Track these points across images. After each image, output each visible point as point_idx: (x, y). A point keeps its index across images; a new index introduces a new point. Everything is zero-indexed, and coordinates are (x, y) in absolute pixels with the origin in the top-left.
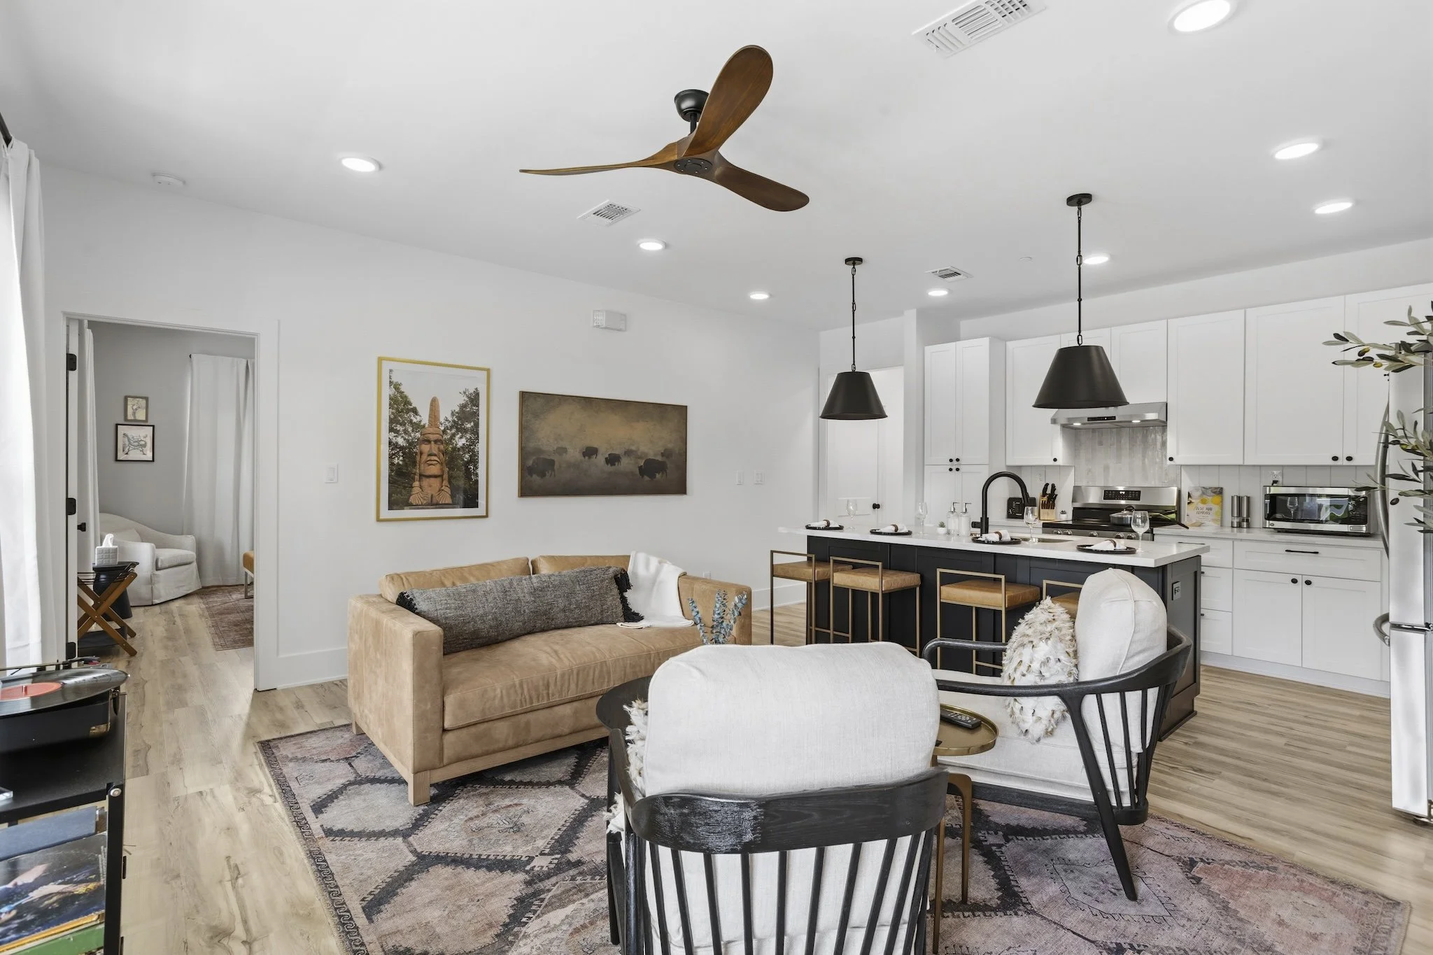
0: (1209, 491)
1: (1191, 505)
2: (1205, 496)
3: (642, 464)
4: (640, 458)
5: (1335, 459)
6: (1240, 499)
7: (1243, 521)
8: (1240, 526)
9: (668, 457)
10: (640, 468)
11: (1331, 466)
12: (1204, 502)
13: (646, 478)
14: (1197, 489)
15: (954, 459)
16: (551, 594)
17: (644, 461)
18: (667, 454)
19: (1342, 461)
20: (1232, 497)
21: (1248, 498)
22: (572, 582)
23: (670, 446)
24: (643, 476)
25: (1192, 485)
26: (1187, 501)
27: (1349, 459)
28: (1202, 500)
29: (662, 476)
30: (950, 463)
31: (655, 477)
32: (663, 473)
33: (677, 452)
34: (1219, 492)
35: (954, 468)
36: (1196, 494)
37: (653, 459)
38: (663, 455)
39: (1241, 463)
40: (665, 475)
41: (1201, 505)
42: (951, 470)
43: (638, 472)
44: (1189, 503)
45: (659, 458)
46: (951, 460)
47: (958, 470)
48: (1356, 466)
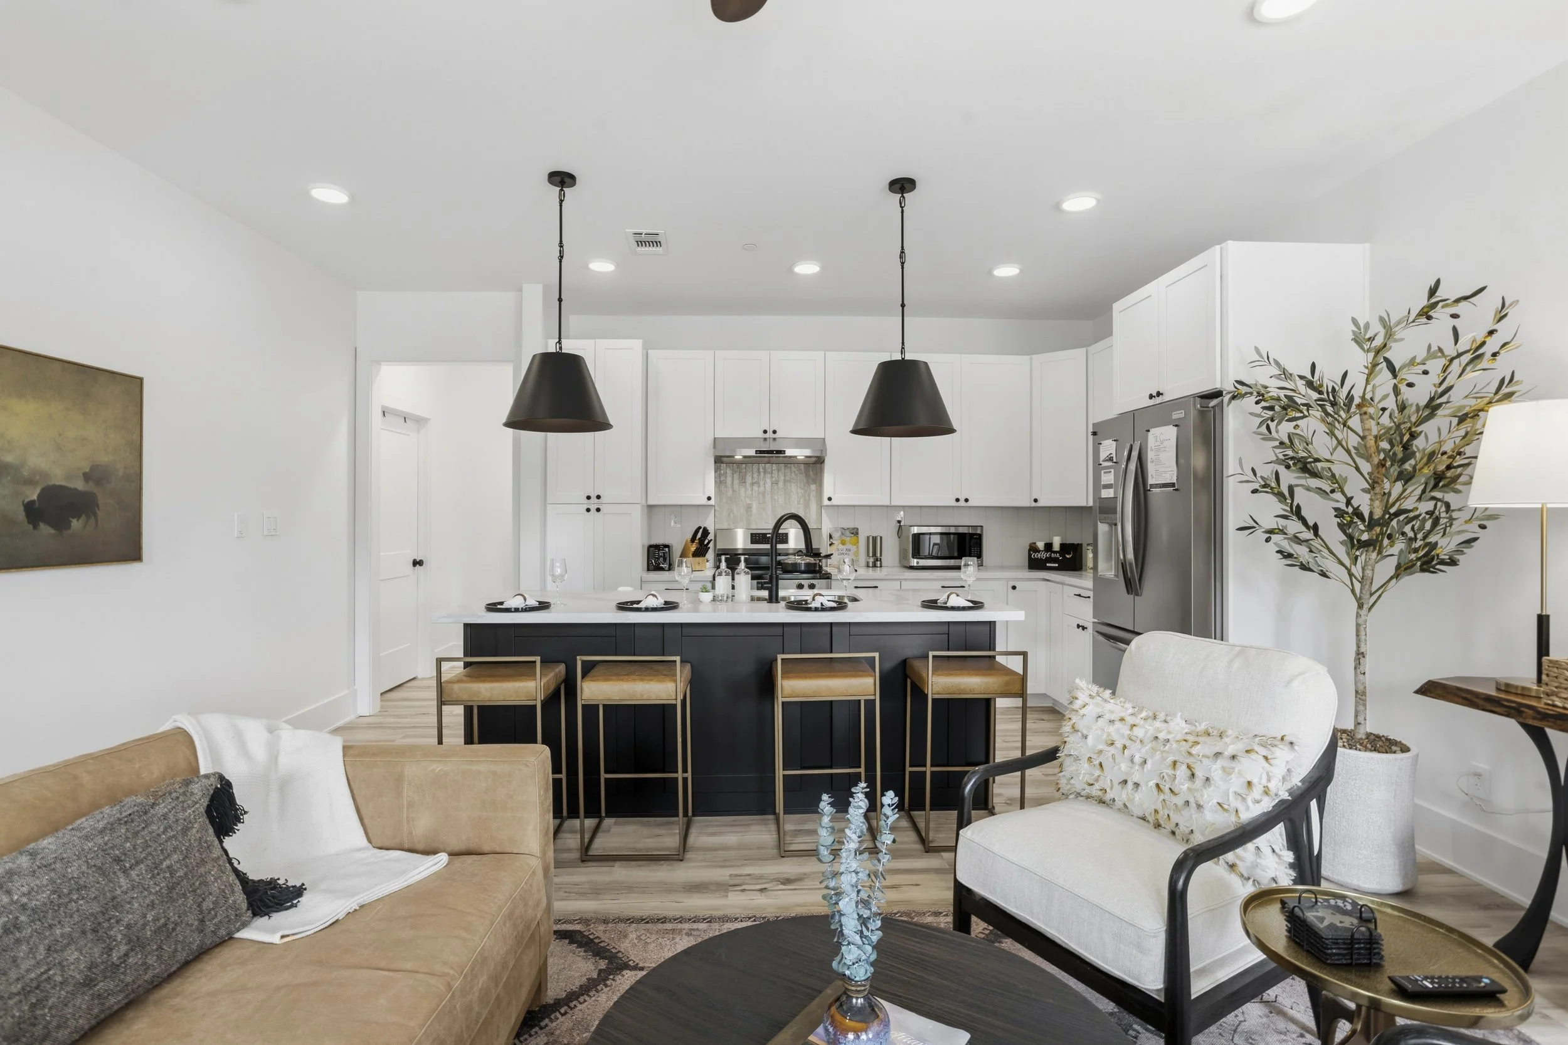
0: (848, 533)
1: (833, 546)
2: (844, 538)
3: (35, 497)
4: (30, 482)
5: (958, 500)
6: (875, 539)
7: (877, 560)
8: (875, 566)
9: (99, 482)
10: (29, 507)
11: (953, 507)
12: (843, 543)
13: (45, 529)
14: (836, 530)
15: (593, 496)
16: (32, 951)
17: (38, 491)
18: (96, 475)
19: (962, 503)
20: (868, 537)
21: (881, 538)
22: (100, 869)
23: (104, 459)
24: (35, 527)
25: (831, 526)
26: (829, 543)
27: (967, 500)
28: (842, 541)
29: (85, 526)
30: (586, 501)
31: (69, 526)
32: (88, 517)
33: (121, 473)
34: (855, 532)
35: (593, 508)
36: (836, 535)
37: (61, 486)
38: (87, 477)
39: (888, 504)
40: (92, 521)
41: (841, 547)
42: (588, 510)
43: (21, 515)
44: (830, 545)
45: (79, 485)
46: (589, 498)
47: (598, 510)
48: (970, 507)
